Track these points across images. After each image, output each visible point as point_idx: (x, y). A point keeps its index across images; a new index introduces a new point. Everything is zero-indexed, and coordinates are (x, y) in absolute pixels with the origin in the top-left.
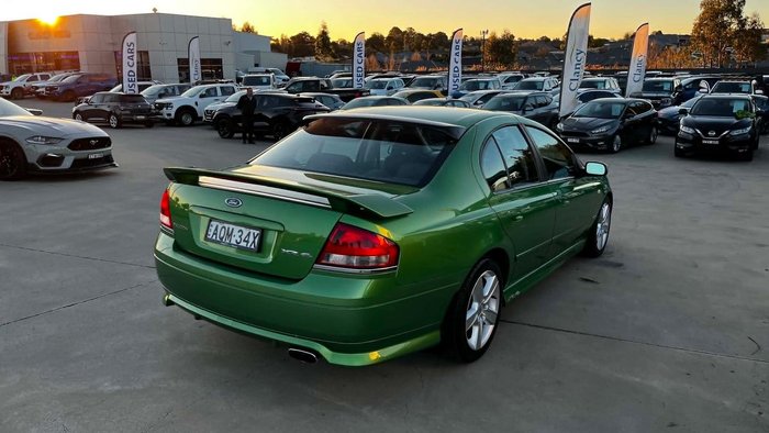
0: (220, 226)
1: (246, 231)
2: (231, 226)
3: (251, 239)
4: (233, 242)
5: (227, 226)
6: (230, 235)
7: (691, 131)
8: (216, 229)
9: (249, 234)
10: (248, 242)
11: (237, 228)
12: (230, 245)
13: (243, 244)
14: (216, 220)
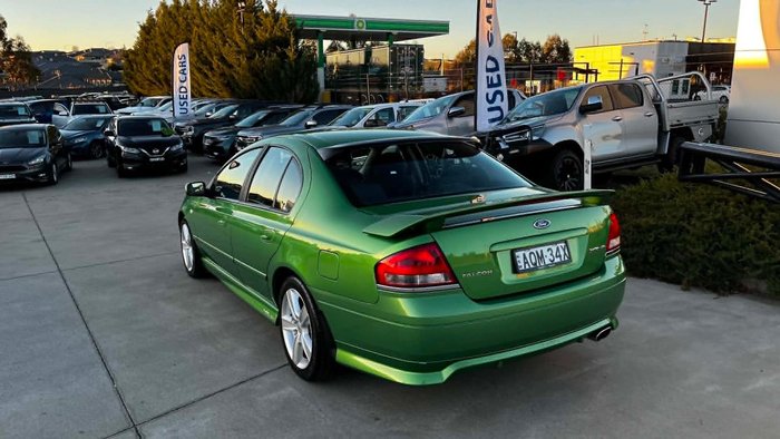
0: (527, 253)
1: (554, 248)
2: (539, 249)
3: (562, 253)
4: (547, 262)
5: (533, 250)
6: (541, 257)
7: (135, 151)
8: (525, 258)
9: (558, 249)
10: (560, 256)
11: (545, 249)
12: (547, 267)
13: (557, 260)
14: (520, 249)
